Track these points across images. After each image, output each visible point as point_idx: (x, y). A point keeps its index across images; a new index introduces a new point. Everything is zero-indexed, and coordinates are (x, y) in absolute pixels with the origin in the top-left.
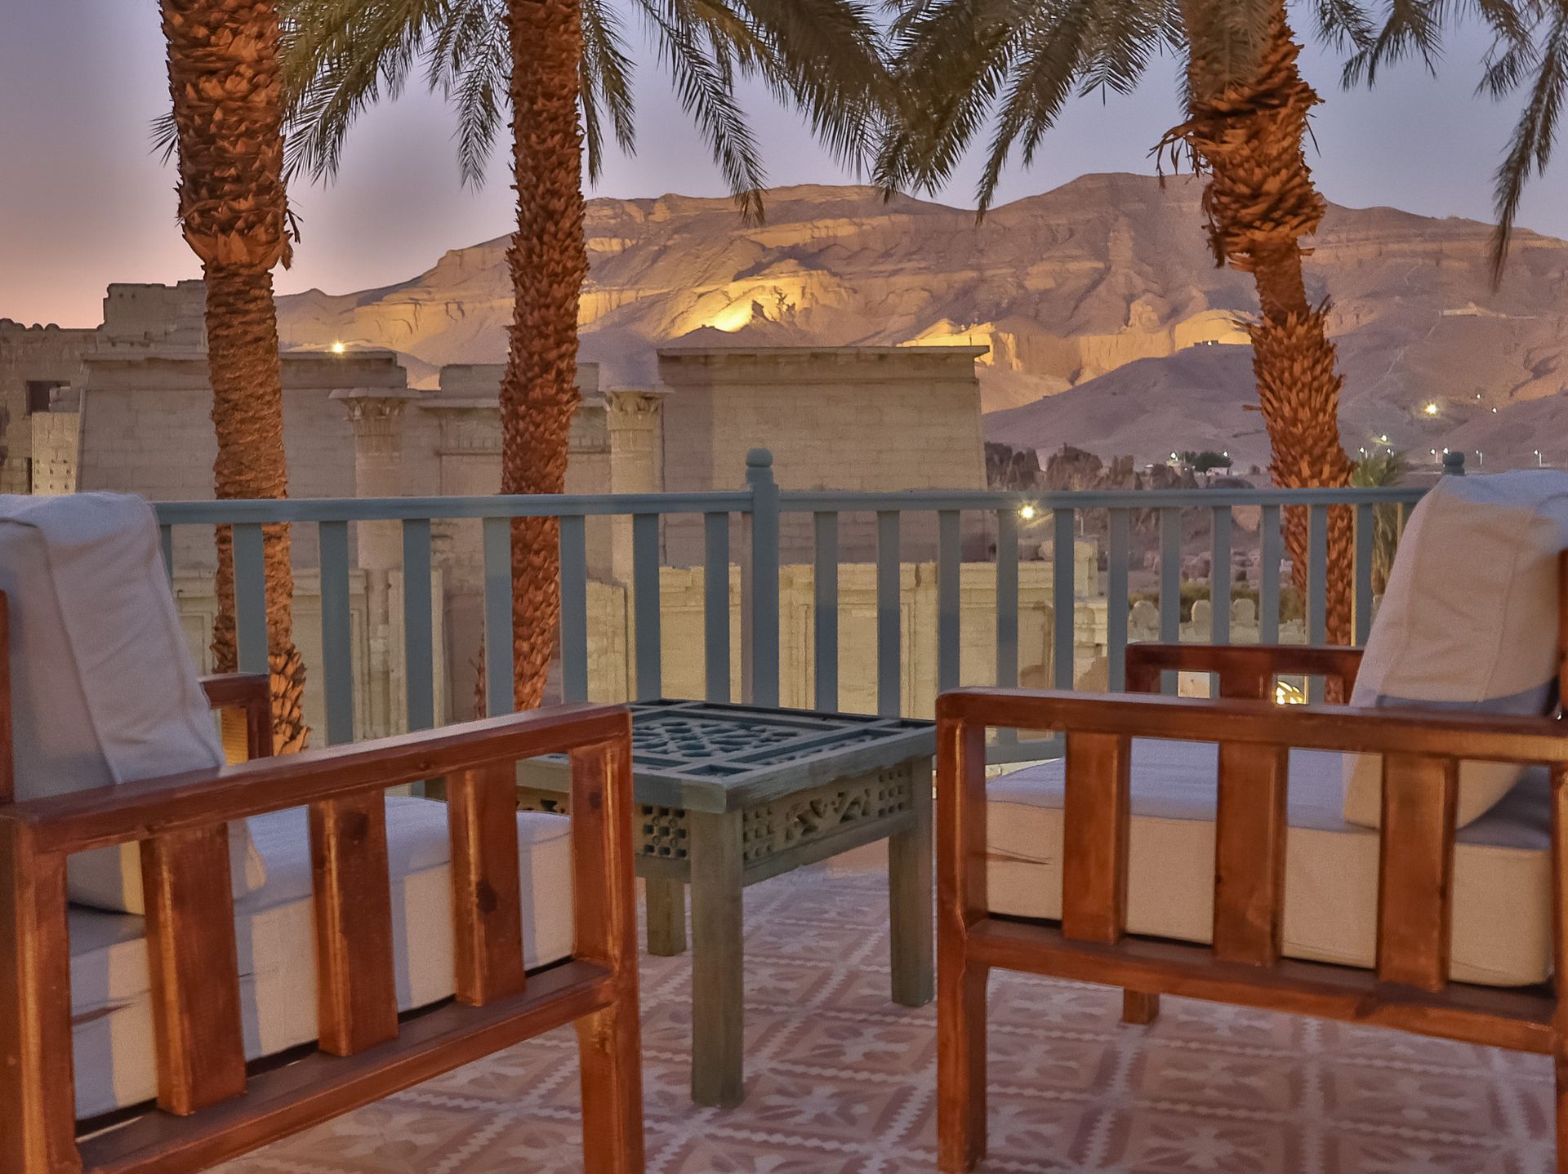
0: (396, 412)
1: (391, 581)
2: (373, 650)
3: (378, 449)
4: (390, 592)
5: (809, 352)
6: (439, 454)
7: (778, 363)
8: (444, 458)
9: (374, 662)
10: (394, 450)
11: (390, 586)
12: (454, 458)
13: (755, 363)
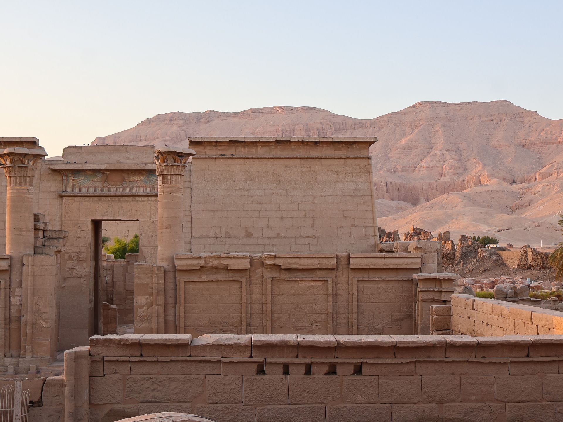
0: (31, 163)
1: (24, 262)
2: (12, 303)
3: (20, 184)
4: (24, 268)
5: (274, 140)
6: (61, 196)
7: (257, 146)
8: (64, 198)
9: (12, 311)
10: (30, 185)
11: (23, 265)
12: (70, 198)
13: (244, 146)
